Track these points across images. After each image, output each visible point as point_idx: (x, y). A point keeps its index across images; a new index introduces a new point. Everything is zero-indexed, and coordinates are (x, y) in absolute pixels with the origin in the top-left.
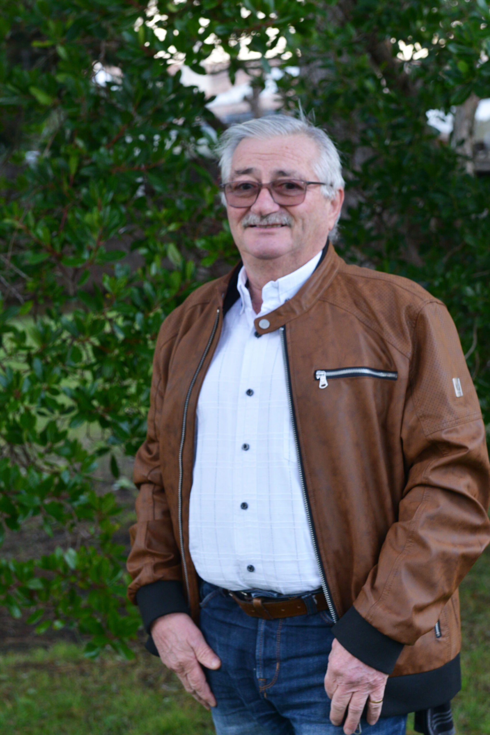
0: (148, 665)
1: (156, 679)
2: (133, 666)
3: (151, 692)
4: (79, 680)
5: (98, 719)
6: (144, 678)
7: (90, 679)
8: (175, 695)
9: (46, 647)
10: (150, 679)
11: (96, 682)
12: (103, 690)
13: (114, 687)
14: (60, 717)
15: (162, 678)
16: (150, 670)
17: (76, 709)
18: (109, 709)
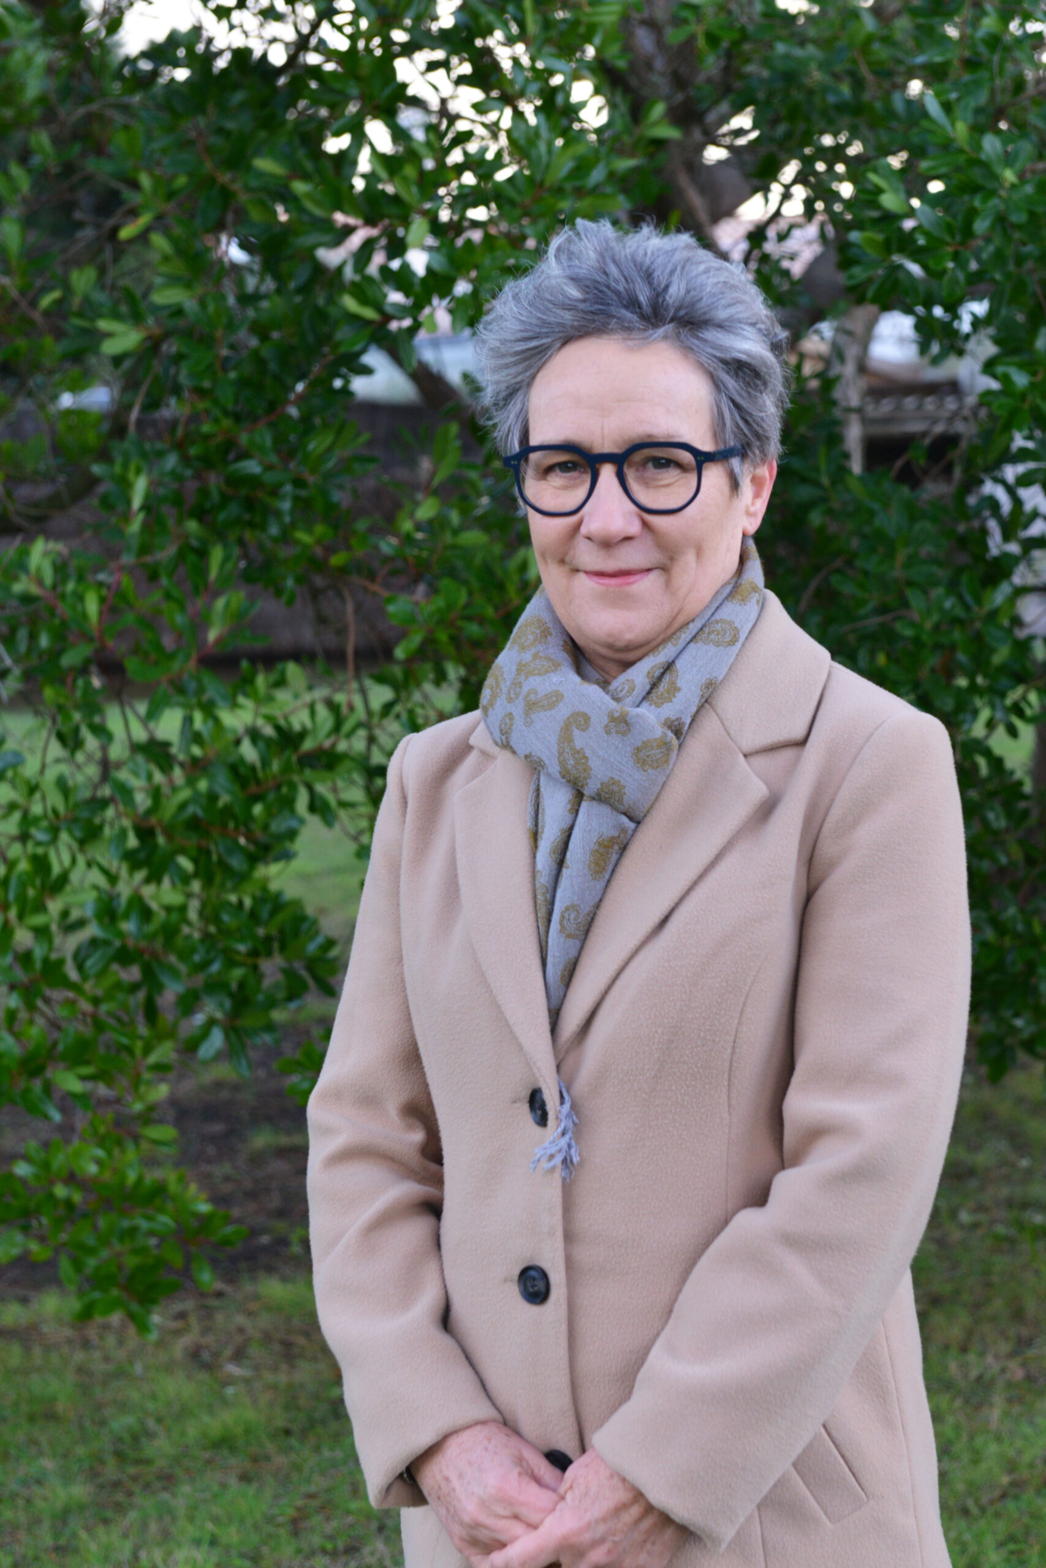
0: (206, 1331)
1: (216, 1355)
2: (178, 1333)
3: (203, 1376)
4: (79, 1356)
5: (103, 1423)
6: (195, 1354)
7: (97, 1355)
8: (247, 1381)
9: (24, 1301)
10: (206, 1356)
11: (107, 1359)
12: (121, 1374)
13: (138, 1368)
14: (32, 1418)
15: (228, 1352)
16: (210, 1339)
17: (60, 1407)
18: (123, 1406)
